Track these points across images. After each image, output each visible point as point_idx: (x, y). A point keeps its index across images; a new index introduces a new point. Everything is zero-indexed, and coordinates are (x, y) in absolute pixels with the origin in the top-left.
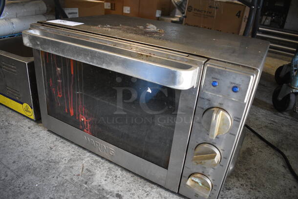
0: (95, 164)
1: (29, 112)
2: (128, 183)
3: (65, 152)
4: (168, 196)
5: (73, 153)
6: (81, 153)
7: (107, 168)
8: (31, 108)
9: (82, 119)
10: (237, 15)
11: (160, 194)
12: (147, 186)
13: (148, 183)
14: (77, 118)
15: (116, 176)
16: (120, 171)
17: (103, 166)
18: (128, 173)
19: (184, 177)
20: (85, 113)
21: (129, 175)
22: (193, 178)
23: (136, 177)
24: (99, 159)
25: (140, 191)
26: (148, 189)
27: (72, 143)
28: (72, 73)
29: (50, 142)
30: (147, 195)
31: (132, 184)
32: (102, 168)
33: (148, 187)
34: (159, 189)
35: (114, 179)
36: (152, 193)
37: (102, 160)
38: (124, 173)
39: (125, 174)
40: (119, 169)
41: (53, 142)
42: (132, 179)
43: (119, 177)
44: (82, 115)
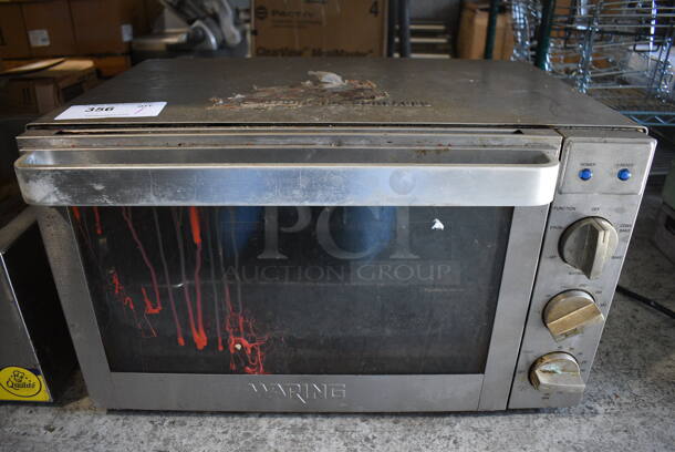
0: (300, 437)
1: (29, 386)
2: (403, 440)
3: (205, 444)
4: (487, 424)
5: (227, 436)
6: (246, 428)
7: (332, 431)
8: (36, 373)
9: (239, 347)
10: (371, 12)
11: (475, 430)
12: (438, 427)
13: (435, 420)
14: (221, 348)
15: (367, 439)
16: (364, 424)
17: (322, 432)
18: (382, 420)
19: (520, 372)
20: (247, 329)
21: (387, 423)
22: (543, 368)
23: (406, 420)
24: (298, 421)
25: (437, 442)
26: (446, 431)
27: (200, 413)
28: (197, 239)
29: (145, 439)
30: (455, 442)
31: (409, 438)
32: (322, 436)
33: (443, 427)
34: (465, 421)
35: (369, 445)
36: (459, 435)
37: (305, 421)
38: (375, 423)
39: (379, 425)
40: (358, 420)
41: (152, 436)
42: (399, 428)
43: (374, 438)
44: (237, 334)
